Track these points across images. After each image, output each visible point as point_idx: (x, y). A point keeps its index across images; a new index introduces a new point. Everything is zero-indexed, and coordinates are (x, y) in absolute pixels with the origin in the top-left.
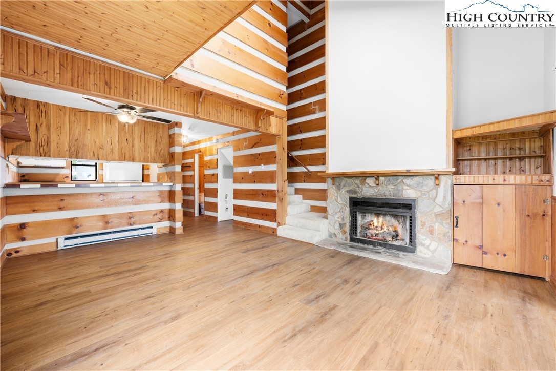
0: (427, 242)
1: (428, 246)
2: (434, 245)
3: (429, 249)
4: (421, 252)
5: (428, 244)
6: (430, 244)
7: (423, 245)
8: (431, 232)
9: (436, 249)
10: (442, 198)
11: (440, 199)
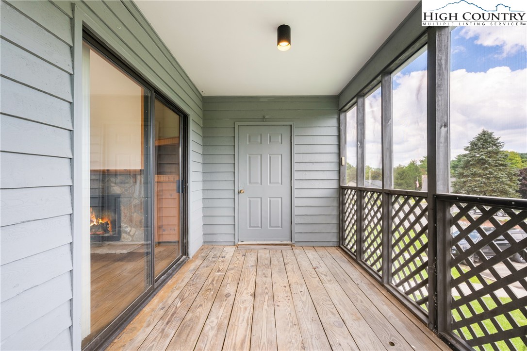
0: (128, 229)
1: (129, 233)
2: (133, 230)
3: (130, 235)
4: (124, 238)
5: (129, 231)
6: (131, 230)
7: (126, 232)
8: (131, 221)
9: (134, 233)
10: (138, 193)
11: (136, 194)
